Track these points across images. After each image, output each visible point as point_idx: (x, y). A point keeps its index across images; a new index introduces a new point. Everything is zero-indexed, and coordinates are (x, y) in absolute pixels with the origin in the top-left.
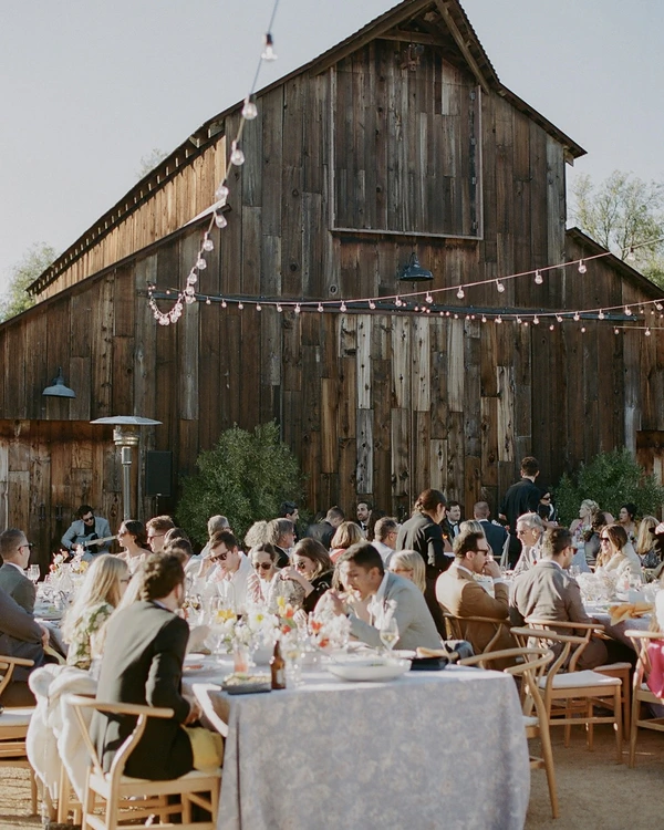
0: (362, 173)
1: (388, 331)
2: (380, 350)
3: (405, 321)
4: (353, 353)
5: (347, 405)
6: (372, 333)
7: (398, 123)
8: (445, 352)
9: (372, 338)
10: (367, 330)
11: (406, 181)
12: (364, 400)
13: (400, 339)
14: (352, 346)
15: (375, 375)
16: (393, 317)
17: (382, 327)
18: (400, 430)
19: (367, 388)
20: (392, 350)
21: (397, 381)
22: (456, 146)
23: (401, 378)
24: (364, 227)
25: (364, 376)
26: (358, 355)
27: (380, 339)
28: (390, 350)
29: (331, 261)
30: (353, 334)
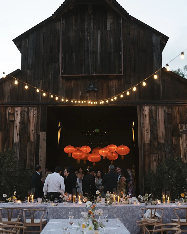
0: (74, 54)
1: (28, 113)
2: (24, 120)
3: (35, 109)
4: (13, 121)
5: (9, 141)
6: (21, 114)
7: (89, 35)
8: (156, 119)
9: (21, 116)
10: (19, 113)
11: (92, 56)
12: (16, 139)
13: (32, 115)
14: (13, 119)
15: (21, 130)
16: (30, 108)
17: (25, 111)
18: (31, 151)
19: (18, 134)
20: (29, 120)
21: (31, 132)
22: (113, 41)
23: (32, 131)
24: (75, 74)
25: (17, 130)
26: (15, 122)
27: (24, 116)
28: (28, 120)
29: (61, 87)
30: (13, 114)
